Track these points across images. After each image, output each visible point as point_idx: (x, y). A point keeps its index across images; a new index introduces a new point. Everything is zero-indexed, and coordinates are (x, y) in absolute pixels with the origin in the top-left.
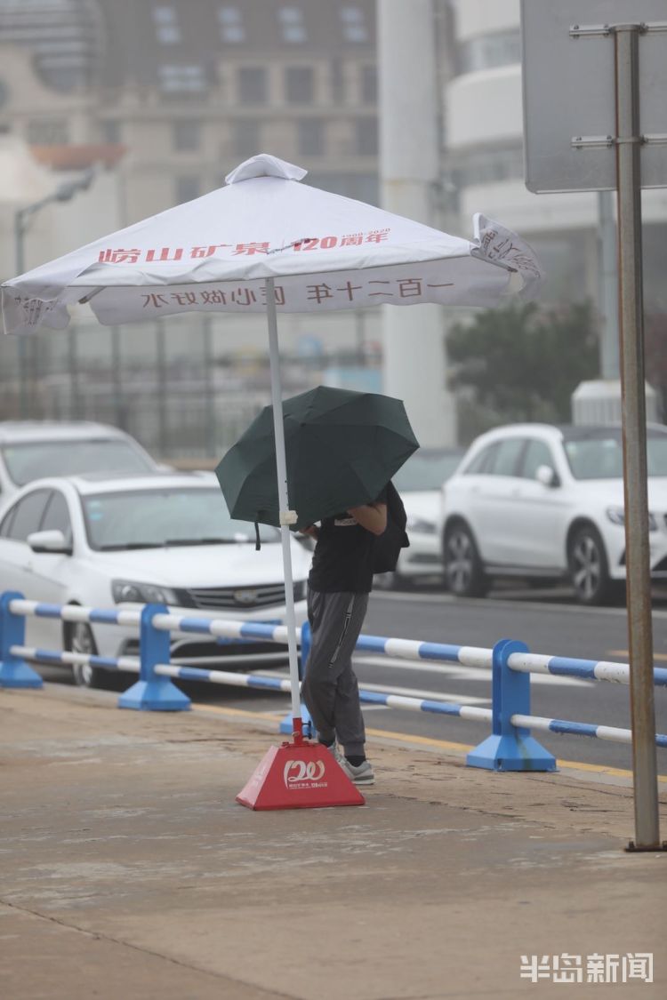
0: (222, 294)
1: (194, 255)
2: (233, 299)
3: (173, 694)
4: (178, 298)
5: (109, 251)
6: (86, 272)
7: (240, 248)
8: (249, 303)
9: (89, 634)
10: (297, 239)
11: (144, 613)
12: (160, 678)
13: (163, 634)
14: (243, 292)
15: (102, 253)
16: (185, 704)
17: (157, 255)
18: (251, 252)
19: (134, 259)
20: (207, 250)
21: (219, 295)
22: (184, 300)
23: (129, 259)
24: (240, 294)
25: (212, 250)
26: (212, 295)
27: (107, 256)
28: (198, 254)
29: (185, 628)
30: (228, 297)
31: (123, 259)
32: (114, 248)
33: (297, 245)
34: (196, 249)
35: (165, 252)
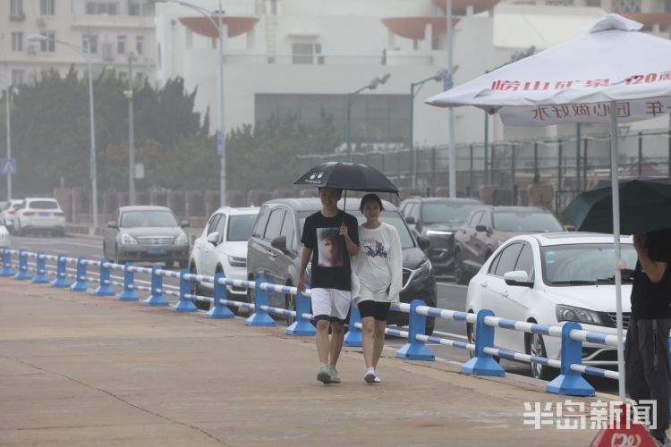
0: (587, 108)
1: (557, 87)
2: (595, 112)
3: (583, 385)
4: (557, 111)
5: (499, 82)
6: (477, 96)
7: (589, 83)
8: (605, 115)
9: (541, 341)
10: (629, 76)
11: (564, 327)
12: (574, 373)
13: (577, 342)
14: (602, 106)
15: (494, 83)
16: (591, 392)
17: (532, 86)
18: (597, 85)
19: (516, 88)
20: (566, 84)
21: (585, 108)
22: (561, 113)
23: (512, 88)
24: (599, 107)
25: (570, 84)
26: (580, 109)
27: (497, 85)
28: (560, 86)
29: (589, 339)
30: (591, 110)
31: (509, 87)
32: (503, 80)
33: (629, 80)
34: (559, 83)
35: (538, 84)
